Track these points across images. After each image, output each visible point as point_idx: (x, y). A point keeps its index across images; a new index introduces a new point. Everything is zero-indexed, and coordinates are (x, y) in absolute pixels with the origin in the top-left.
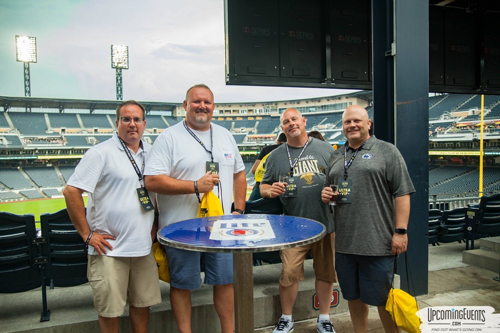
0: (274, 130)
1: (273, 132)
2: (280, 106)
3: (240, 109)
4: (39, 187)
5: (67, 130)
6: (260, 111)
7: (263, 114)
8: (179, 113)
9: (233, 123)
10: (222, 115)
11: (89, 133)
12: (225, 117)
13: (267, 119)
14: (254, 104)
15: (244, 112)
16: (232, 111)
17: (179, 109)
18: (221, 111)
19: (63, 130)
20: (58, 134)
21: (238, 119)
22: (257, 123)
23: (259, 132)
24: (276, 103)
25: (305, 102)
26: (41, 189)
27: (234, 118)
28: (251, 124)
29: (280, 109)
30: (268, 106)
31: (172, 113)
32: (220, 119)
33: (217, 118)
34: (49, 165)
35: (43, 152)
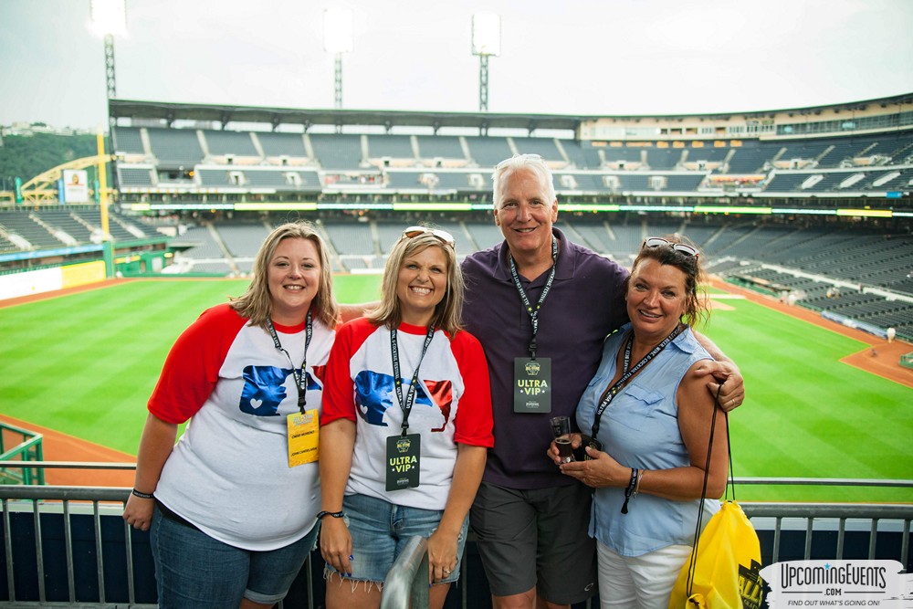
0: (762, 166)
1: (760, 170)
2: (780, 120)
3: (699, 125)
4: (339, 254)
5: (392, 161)
6: (738, 130)
7: (745, 135)
9: (685, 153)
10: (665, 137)
11: (426, 166)
12: (671, 142)
13: (751, 145)
14: (727, 117)
15: (705, 131)
16: (684, 131)
17: (585, 126)
18: (664, 131)
19: (387, 163)
20: (375, 168)
21: (695, 145)
22: (732, 152)
23: (731, 171)
24: (773, 114)
25: (832, 111)
26: (341, 257)
27: (688, 142)
28: (718, 155)
29: (779, 126)
30: (755, 119)
31: (575, 134)
32: (660, 145)
33: (655, 142)
34: (363, 219)
35: (351, 198)
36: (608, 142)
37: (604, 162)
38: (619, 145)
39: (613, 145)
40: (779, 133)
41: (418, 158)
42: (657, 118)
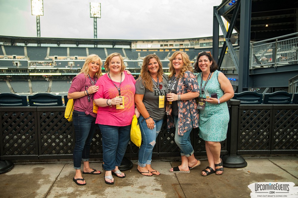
0: (194, 58)
1: (193, 60)
2: (201, 41)
3: (174, 43)
5: (58, 57)
6: (188, 45)
7: (189, 47)
8: (133, 47)
10: (162, 48)
11: (71, 59)
12: (164, 49)
13: (192, 50)
14: (183, 40)
15: (176, 46)
16: (169, 45)
17: (133, 43)
18: (162, 45)
19: (56, 58)
20: (51, 60)
21: (172, 50)
24: (198, 39)
27: (170, 49)
29: (201, 43)
30: (192, 41)
31: (130, 47)
32: (161, 51)
33: (159, 49)
34: (47, 79)
35: (41, 71)
36: (142, 49)
37: (139, 57)
38: (146, 51)
39: (143, 51)
40: (200, 46)
41: (68, 56)
42: (159, 41)
